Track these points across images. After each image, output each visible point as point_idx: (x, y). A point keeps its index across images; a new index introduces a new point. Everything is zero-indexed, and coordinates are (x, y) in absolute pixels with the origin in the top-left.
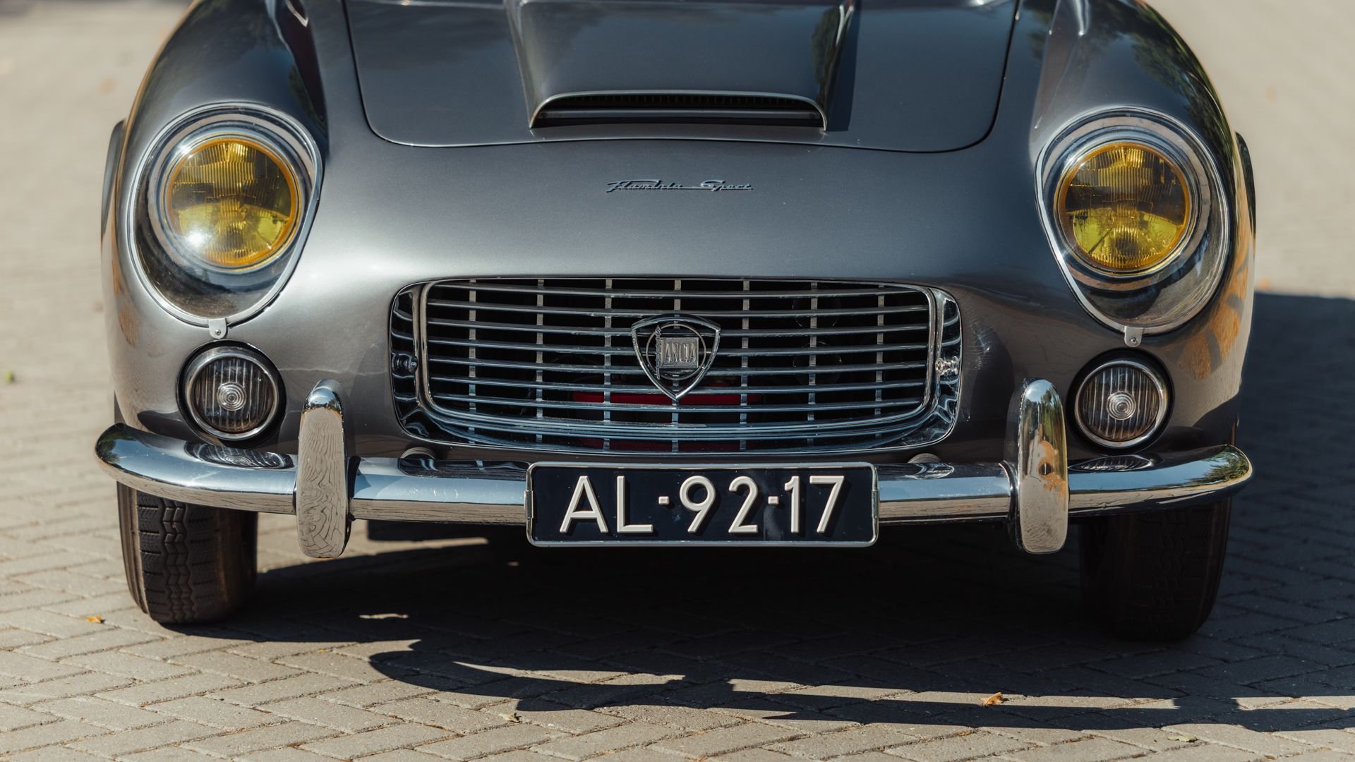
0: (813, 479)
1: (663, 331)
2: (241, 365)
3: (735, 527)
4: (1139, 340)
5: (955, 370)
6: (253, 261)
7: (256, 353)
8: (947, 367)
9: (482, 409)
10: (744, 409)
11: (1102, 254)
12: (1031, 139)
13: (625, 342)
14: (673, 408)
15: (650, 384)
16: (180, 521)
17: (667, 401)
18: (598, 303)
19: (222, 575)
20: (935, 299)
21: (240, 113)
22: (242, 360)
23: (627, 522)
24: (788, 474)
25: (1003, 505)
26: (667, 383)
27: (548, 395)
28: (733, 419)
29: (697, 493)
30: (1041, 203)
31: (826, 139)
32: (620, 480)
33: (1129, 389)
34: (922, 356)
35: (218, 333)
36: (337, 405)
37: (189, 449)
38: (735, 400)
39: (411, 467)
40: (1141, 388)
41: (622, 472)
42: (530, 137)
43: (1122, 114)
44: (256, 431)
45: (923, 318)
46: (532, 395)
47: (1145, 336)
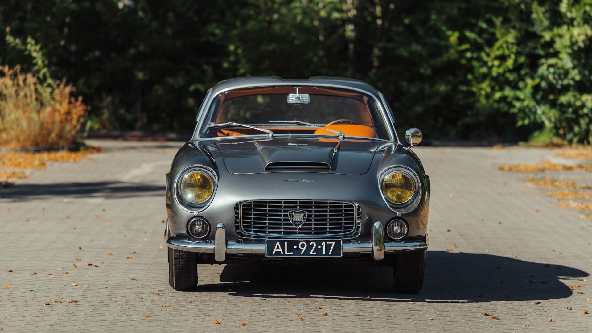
0: (328, 243)
1: (295, 213)
2: (201, 221)
3: (311, 253)
4: (401, 215)
5: (360, 222)
6: (202, 201)
7: (204, 218)
8: (358, 221)
9: (254, 231)
10: (313, 231)
11: (394, 198)
12: (377, 172)
13: (286, 216)
14: (297, 231)
15: (292, 225)
16: (184, 262)
17: (295, 229)
18: (280, 207)
19: (192, 276)
20: (355, 206)
21: (199, 167)
22: (201, 220)
23: (287, 252)
24: (323, 242)
25: (370, 250)
26: (296, 225)
27: (269, 228)
28: (310, 233)
29: (303, 246)
30: (379, 185)
31: (331, 172)
32: (286, 243)
33: (399, 226)
34: (353, 219)
35: (196, 214)
36: (224, 227)
37: (189, 240)
38: (311, 229)
39: (238, 242)
40: (401, 227)
41: (286, 241)
42: (264, 172)
43: (397, 167)
44: (205, 236)
45: (353, 210)
46: (266, 228)
47: (402, 214)
